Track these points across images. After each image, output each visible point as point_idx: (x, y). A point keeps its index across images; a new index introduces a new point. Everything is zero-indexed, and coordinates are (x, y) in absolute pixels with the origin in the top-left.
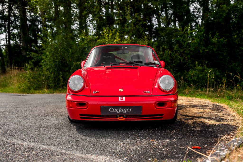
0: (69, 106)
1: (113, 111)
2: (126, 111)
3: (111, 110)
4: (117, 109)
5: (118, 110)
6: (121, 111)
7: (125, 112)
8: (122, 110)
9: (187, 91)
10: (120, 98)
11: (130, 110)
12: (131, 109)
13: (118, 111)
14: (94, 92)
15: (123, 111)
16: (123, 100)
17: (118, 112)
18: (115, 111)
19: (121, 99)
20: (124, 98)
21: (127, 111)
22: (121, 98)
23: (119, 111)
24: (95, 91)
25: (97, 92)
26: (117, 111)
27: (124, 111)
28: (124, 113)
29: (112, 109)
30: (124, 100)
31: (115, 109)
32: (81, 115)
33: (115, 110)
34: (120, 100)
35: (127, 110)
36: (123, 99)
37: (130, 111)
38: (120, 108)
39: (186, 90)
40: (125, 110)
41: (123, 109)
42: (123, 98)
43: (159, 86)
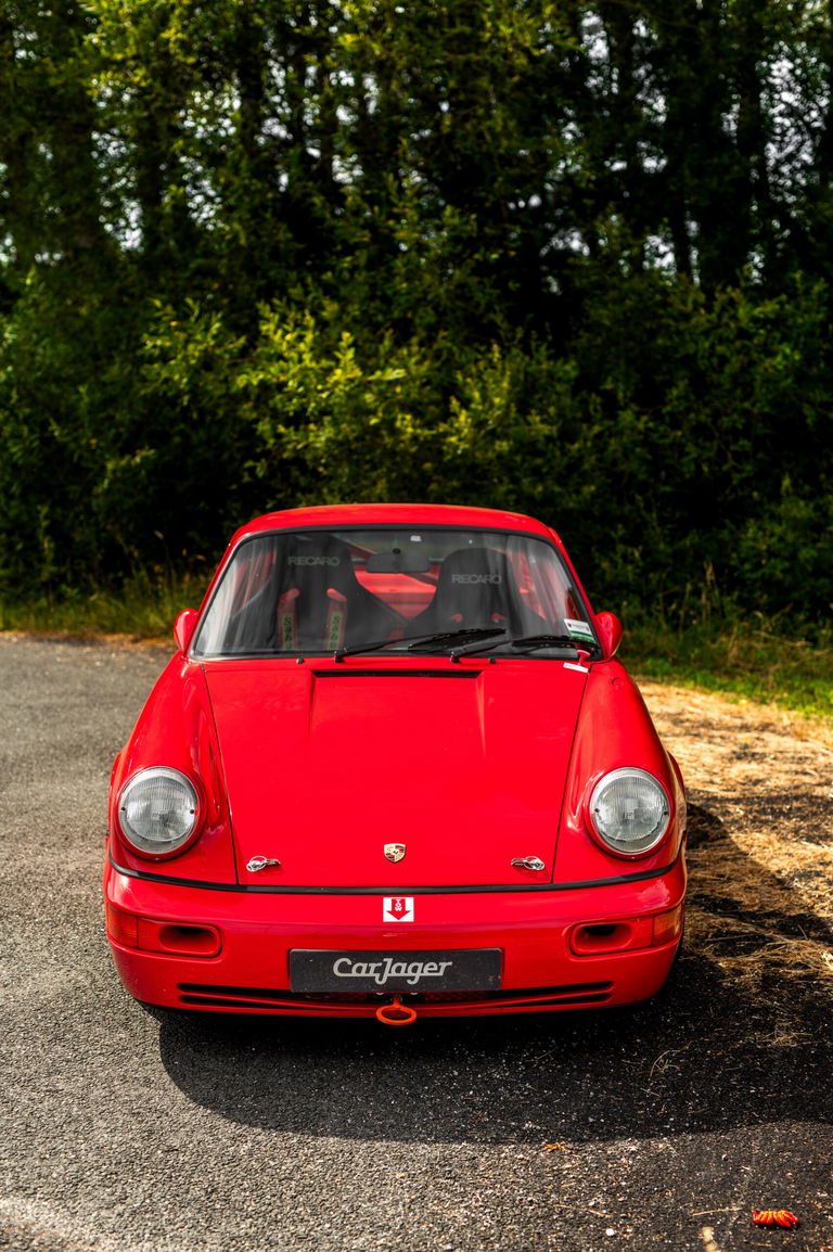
0: (120, 937)
1: (354, 974)
2: (418, 975)
3: (344, 968)
4: (373, 966)
5: (380, 970)
6: (394, 974)
7: (412, 978)
8: (399, 969)
9: (732, 646)
10: (387, 902)
11: (438, 971)
12: (444, 965)
13: (377, 976)
14: (254, 865)
15: (402, 974)
16: (404, 919)
17: (380, 979)
18: (363, 974)
19: (393, 912)
20: (410, 902)
21: (426, 974)
22: (394, 902)
23: (386, 974)
24: (260, 860)
25: (267, 866)
26: (371, 974)
27: (410, 974)
28: (409, 982)
29: (349, 963)
30: (409, 918)
31: (365, 966)
32: (183, 986)
33: (364, 970)
34: (388, 918)
35: (427, 968)
36: (404, 912)
37: (441, 974)
38: (389, 961)
39: (729, 635)
40: (415, 969)
41: (404, 965)
42: (403, 902)
43: (586, 820)
